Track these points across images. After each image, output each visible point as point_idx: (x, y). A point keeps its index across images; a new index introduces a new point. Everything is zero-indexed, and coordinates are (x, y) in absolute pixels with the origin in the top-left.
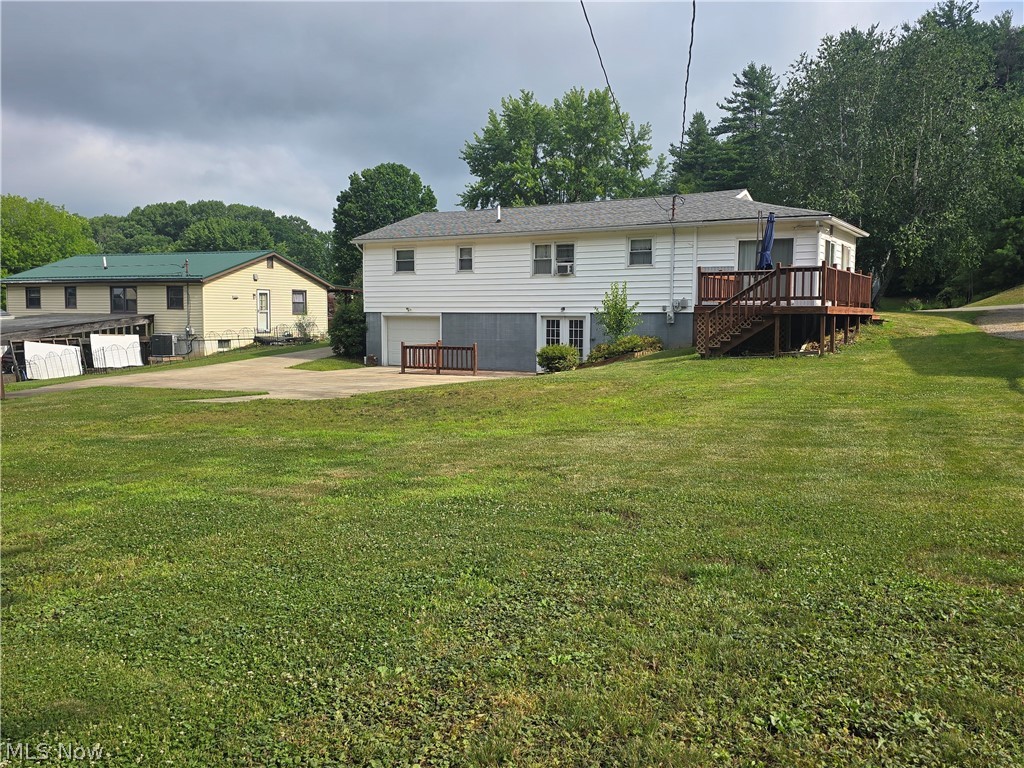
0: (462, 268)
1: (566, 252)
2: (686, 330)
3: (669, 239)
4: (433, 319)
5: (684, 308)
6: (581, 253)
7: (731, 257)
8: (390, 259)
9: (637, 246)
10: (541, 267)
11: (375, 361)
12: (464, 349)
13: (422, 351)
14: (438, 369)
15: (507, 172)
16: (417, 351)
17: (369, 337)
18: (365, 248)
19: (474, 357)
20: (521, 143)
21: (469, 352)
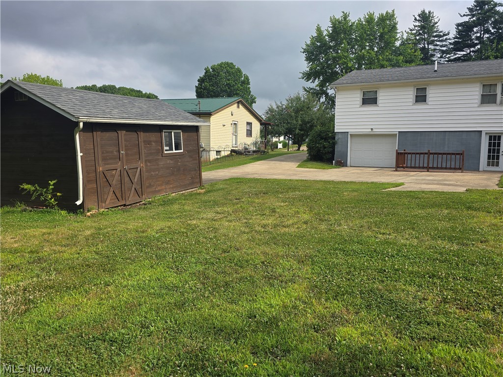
0: (416, 101)
4: (393, 136)
8: (358, 97)
10: (487, 99)
11: (342, 164)
12: (453, 154)
13: (413, 155)
14: (428, 169)
15: (334, 58)
16: (409, 156)
17: (338, 148)
18: (338, 90)
19: (463, 160)
20: (344, 41)
21: (458, 156)
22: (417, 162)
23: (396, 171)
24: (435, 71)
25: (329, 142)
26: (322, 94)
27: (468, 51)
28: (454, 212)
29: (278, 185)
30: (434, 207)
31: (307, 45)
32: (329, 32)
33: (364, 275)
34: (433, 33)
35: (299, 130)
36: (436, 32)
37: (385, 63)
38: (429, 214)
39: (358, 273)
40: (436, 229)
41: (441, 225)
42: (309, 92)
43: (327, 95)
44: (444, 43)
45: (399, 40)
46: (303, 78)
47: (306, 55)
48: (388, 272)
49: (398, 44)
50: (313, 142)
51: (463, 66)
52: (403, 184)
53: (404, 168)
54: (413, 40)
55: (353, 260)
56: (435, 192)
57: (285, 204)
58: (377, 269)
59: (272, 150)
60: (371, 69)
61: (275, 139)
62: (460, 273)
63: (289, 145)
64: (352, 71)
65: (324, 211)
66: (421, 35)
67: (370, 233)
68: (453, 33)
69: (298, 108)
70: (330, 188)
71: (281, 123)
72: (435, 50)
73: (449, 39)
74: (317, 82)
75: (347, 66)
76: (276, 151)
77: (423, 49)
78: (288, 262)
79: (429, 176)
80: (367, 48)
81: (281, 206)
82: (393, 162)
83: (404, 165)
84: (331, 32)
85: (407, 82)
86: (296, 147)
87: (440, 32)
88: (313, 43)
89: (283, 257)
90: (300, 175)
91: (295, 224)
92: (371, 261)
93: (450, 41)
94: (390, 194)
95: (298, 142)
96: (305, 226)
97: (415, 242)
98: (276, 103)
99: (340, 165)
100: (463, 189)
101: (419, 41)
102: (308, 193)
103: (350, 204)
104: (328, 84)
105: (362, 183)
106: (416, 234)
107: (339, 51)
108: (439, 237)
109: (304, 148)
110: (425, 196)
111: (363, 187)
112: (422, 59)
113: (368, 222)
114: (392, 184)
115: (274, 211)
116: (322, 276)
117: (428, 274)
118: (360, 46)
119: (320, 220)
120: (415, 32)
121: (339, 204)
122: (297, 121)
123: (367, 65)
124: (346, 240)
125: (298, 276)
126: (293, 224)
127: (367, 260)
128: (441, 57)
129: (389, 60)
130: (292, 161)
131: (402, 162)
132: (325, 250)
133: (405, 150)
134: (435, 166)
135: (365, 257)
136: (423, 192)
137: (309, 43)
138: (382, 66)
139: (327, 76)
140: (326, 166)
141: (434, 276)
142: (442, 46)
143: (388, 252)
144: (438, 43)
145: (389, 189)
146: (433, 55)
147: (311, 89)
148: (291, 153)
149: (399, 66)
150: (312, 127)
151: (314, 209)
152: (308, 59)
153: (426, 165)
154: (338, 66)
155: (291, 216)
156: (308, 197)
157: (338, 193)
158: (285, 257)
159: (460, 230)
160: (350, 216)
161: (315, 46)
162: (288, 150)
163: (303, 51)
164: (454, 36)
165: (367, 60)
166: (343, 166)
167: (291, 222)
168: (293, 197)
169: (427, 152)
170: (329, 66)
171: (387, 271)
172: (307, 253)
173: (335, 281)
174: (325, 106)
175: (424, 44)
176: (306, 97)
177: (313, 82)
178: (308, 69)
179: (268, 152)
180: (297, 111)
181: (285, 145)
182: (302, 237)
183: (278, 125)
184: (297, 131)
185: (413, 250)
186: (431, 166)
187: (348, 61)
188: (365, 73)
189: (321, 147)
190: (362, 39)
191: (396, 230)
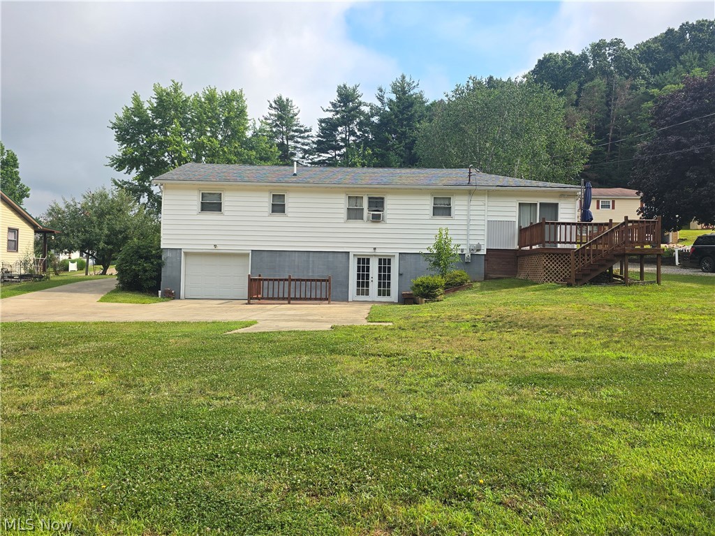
0: (273, 211)
1: (377, 204)
2: (480, 267)
3: (466, 198)
5: (478, 250)
6: (391, 204)
7: (514, 214)
8: (195, 200)
9: (438, 202)
10: (354, 214)
11: (172, 295)
12: (318, 280)
13: (271, 282)
14: (289, 300)
15: (161, 143)
16: (266, 283)
17: (166, 272)
18: (165, 188)
19: (330, 288)
20: (175, 120)
21: (324, 283)
22: (276, 291)
23: (249, 303)
24: (295, 175)
25: (152, 263)
26: (143, 191)
27: (334, 154)
28: (315, 358)
29: (59, 332)
30: (291, 353)
31: (118, 119)
32: (152, 104)
33: (184, 469)
34: (292, 126)
35: (105, 243)
36: (296, 125)
37: (233, 157)
38: (284, 364)
39: (177, 467)
40: (292, 384)
41: (297, 378)
42: (122, 187)
43: (150, 193)
44: (306, 141)
45: (250, 130)
46: (112, 166)
47: (116, 132)
48: (221, 457)
49: (249, 134)
50: (126, 263)
51: (326, 171)
52: (255, 322)
53: (259, 299)
54: (268, 131)
55: (170, 445)
56: (294, 331)
57: (68, 365)
58: (207, 455)
59: (57, 274)
60: (214, 163)
61: (63, 257)
62: (314, 444)
63: (87, 266)
64: (187, 162)
65: (135, 371)
66: (279, 127)
67: (202, 399)
68: (316, 131)
69: (104, 210)
70: (149, 333)
71: (73, 231)
72: (295, 148)
73: (312, 136)
74: (134, 173)
75: (180, 155)
76: (64, 276)
77: (281, 145)
78: (59, 464)
79: (290, 309)
80: (209, 134)
81: (61, 369)
82: (245, 292)
83: (260, 296)
84: (155, 105)
85: (261, 186)
86: (99, 269)
87: (301, 126)
88: (127, 118)
89: (50, 458)
90: (102, 315)
91: (83, 397)
92: (198, 442)
93: (313, 140)
94: (235, 339)
95: (104, 261)
96: (99, 399)
97: (263, 406)
98: (64, 199)
99: (169, 297)
100: (327, 327)
101: (276, 134)
102: (111, 344)
103: (177, 357)
104: (151, 178)
105: (199, 323)
106: (265, 394)
107: (168, 134)
108: (293, 395)
109: (112, 270)
110: (282, 338)
111: (199, 330)
112: (280, 157)
113: (201, 382)
114: (241, 323)
115: (46, 377)
116: (117, 481)
117: (275, 451)
118: (198, 130)
119: (127, 386)
120: (270, 122)
121: (160, 358)
122: (101, 230)
123: (209, 157)
124: (163, 415)
125: (75, 488)
126: (78, 397)
127: (192, 442)
128: (303, 158)
129: (238, 154)
130: (91, 292)
131: (257, 291)
132: (128, 436)
133: (260, 276)
134: (298, 296)
135: (190, 438)
136: (280, 333)
137: (121, 115)
138: (229, 162)
139: (150, 166)
140: (147, 299)
141: (283, 453)
142: (303, 144)
143: (224, 427)
144: (299, 140)
145: (236, 331)
146: (293, 154)
147: (126, 183)
148: (91, 279)
149: (251, 164)
150: (126, 238)
151: (120, 368)
152: (121, 138)
153: (286, 296)
154: (166, 154)
155: (76, 385)
156: (112, 350)
157: (160, 340)
158: (55, 457)
159: (319, 383)
160: (175, 375)
161: (131, 122)
162: (87, 274)
163: (111, 125)
164: (317, 134)
165: (209, 150)
166: (174, 299)
167: (75, 394)
168: (86, 351)
169: (287, 278)
170: (153, 153)
171: (219, 455)
172: (96, 445)
173: (137, 486)
174: (147, 209)
175: (282, 139)
176: (116, 193)
177: (129, 172)
178: (120, 154)
179: (48, 278)
180: (101, 214)
181: (82, 266)
182: (91, 418)
183: (67, 235)
184: (102, 245)
185: (259, 418)
186: (292, 296)
187: (181, 149)
188: (204, 168)
189: (139, 271)
190: (200, 121)
191: (239, 391)
